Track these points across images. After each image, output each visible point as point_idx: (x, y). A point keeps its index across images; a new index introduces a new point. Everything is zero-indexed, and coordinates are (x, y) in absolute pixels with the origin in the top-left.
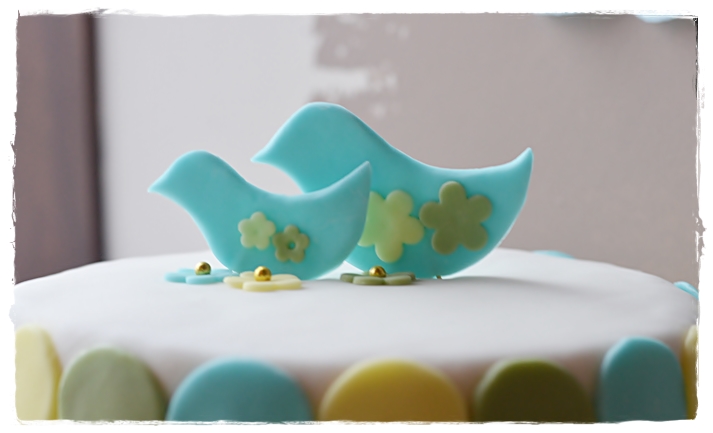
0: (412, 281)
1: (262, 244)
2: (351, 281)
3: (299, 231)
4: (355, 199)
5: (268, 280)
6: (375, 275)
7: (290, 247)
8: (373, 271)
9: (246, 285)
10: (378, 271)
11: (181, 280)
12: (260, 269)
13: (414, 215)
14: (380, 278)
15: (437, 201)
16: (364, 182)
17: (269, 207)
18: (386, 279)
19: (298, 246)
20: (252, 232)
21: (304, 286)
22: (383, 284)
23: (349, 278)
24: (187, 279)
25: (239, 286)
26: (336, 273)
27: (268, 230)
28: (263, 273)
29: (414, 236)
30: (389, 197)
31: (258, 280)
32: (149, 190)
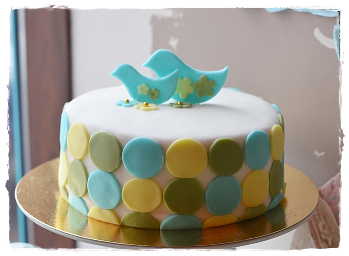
0: (190, 107)
1: (145, 93)
2: (172, 106)
3: (156, 90)
4: (173, 80)
5: (147, 106)
6: (179, 105)
7: (153, 94)
8: (179, 103)
9: (141, 108)
10: (180, 103)
11: (121, 105)
12: (145, 103)
13: (192, 85)
14: (181, 106)
15: (199, 81)
16: (176, 76)
17: (147, 82)
18: (183, 106)
19: (156, 94)
20: (142, 89)
21: (158, 108)
22: (182, 107)
23: (172, 105)
24: (123, 105)
25: (139, 108)
26: (167, 102)
27: (147, 89)
28: (146, 104)
29: (191, 91)
30: (184, 79)
31: (145, 106)
32: (110, 75)
